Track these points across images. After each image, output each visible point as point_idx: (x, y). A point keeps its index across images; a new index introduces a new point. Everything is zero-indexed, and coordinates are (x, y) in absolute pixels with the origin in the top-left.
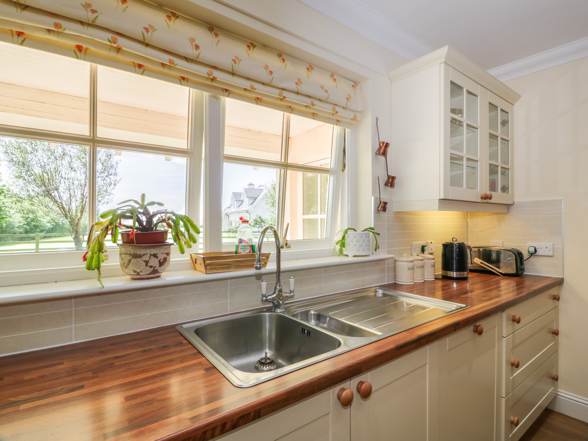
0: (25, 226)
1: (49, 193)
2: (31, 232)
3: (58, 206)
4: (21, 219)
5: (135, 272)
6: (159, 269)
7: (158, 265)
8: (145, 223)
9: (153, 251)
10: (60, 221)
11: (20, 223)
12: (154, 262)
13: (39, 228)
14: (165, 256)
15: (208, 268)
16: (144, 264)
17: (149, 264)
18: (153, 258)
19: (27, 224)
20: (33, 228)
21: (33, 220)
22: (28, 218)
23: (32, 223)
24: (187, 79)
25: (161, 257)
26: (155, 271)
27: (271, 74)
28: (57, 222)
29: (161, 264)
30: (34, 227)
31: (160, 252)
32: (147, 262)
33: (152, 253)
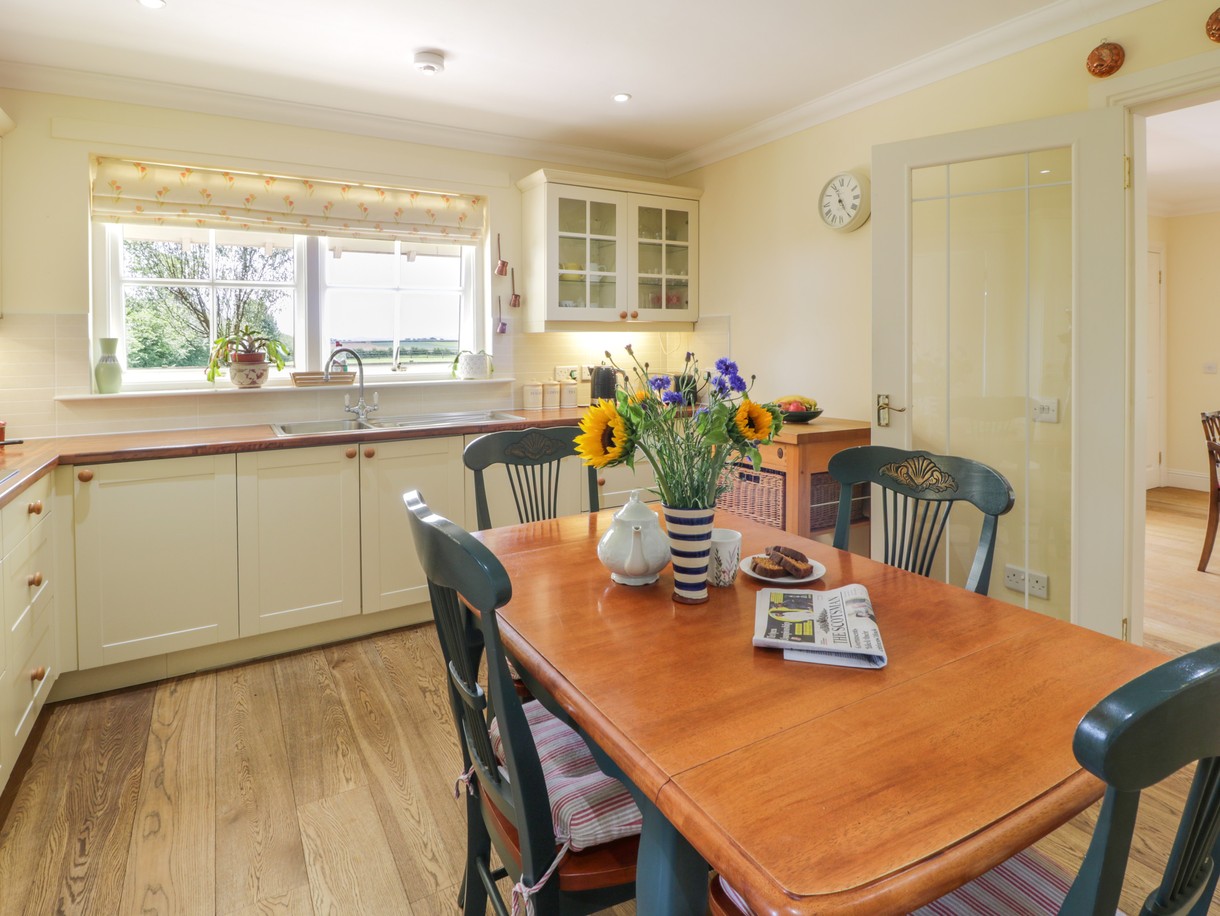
0: (141, 354)
1: (183, 297)
2: (153, 364)
3: (199, 318)
4: (136, 341)
5: (239, 382)
6: (258, 381)
7: (256, 377)
8: (248, 348)
9: (252, 367)
10: (204, 344)
11: (134, 348)
12: (253, 376)
13: (167, 358)
14: (262, 371)
15: (298, 382)
16: (245, 376)
17: (249, 377)
18: (251, 372)
19: (145, 350)
20: (156, 357)
21: (155, 343)
22: (146, 339)
23: (155, 347)
24: (286, 228)
25: (259, 372)
26: (254, 382)
27: (365, 211)
28: (198, 347)
29: (259, 377)
30: (156, 355)
31: (258, 368)
32: (247, 376)
33: (251, 369)
